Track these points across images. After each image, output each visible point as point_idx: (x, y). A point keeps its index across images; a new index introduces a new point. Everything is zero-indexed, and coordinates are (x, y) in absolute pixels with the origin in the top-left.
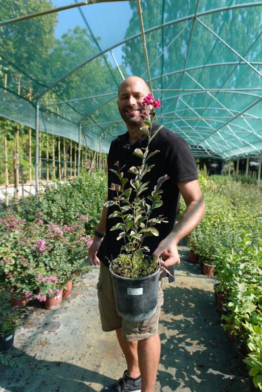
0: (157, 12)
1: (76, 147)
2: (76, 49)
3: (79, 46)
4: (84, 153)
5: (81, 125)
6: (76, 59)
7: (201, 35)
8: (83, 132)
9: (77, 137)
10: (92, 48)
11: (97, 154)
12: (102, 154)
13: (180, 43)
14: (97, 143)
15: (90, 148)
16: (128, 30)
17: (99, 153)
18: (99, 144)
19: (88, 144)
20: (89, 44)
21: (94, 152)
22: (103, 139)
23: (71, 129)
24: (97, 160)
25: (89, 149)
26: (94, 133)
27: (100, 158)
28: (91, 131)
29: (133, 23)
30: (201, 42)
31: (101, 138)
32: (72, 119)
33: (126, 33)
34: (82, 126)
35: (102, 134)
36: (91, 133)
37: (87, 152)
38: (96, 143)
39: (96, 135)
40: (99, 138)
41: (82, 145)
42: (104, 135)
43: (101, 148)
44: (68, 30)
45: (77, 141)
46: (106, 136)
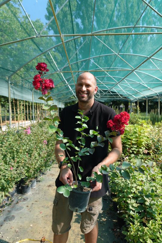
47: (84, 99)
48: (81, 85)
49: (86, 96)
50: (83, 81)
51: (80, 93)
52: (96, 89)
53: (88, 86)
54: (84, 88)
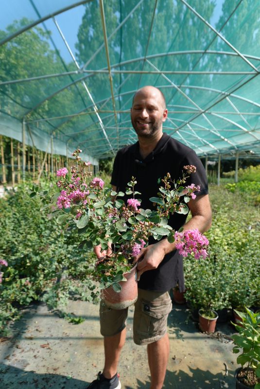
0: (110, 10)
1: (19, 147)
2: (22, 41)
3: (26, 38)
4: (31, 155)
5: (24, 120)
6: (23, 52)
7: (156, 36)
8: (28, 129)
9: (21, 134)
10: (42, 43)
11: (48, 155)
12: (55, 155)
13: (134, 43)
14: (48, 142)
15: (38, 148)
16: (80, 27)
17: (51, 154)
18: (50, 144)
19: (36, 144)
20: (38, 38)
21: (44, 153)
22: (55, 138)
23: (10, 125)
24: (49, 162)
25: (38, 150)
26: (44, 131)
27: (52, 160)
28: (40, 130)
29: (86, 20)
30: (155, 43)
31: (52, 137)
32: (11, 112)
33: (79, 30)
34: (26, 121)
35: (54, 133)
36: (38, 131)
37: (35, 153)
38: (46, 143)
39: (45, 134)
40: (50, 137)
41: (27, 144)
42: (57, 134)
43: (54, 149)
44: (14, 21)
45: (20, 140)
46: (59, 135)
47: (145, 131)
48: (140, 108)
49: (148, 126)
50: (144, 101)
51: (139, 122)
52: (165, 113)
53: (151, 109)
54: (145, 114)
